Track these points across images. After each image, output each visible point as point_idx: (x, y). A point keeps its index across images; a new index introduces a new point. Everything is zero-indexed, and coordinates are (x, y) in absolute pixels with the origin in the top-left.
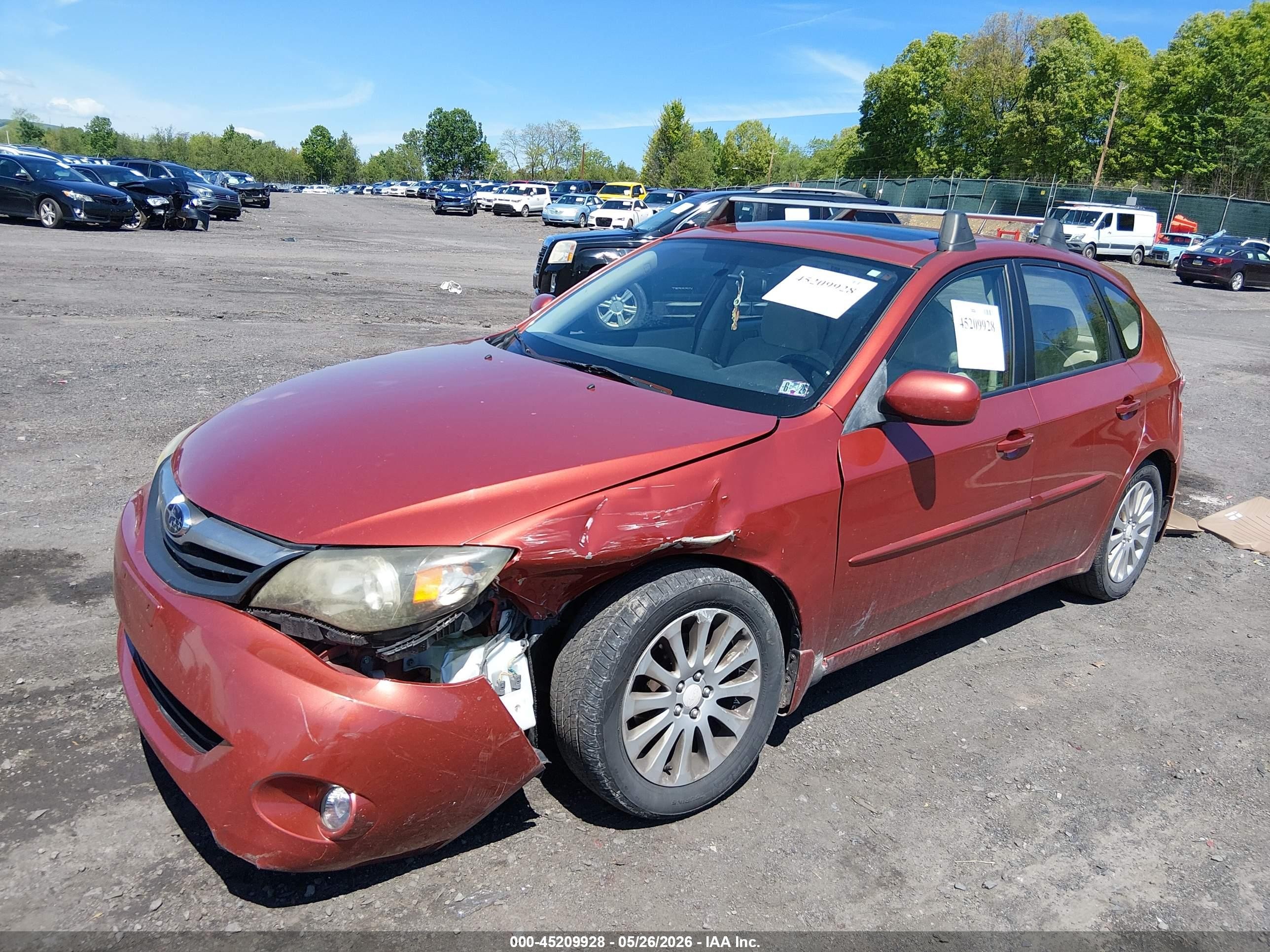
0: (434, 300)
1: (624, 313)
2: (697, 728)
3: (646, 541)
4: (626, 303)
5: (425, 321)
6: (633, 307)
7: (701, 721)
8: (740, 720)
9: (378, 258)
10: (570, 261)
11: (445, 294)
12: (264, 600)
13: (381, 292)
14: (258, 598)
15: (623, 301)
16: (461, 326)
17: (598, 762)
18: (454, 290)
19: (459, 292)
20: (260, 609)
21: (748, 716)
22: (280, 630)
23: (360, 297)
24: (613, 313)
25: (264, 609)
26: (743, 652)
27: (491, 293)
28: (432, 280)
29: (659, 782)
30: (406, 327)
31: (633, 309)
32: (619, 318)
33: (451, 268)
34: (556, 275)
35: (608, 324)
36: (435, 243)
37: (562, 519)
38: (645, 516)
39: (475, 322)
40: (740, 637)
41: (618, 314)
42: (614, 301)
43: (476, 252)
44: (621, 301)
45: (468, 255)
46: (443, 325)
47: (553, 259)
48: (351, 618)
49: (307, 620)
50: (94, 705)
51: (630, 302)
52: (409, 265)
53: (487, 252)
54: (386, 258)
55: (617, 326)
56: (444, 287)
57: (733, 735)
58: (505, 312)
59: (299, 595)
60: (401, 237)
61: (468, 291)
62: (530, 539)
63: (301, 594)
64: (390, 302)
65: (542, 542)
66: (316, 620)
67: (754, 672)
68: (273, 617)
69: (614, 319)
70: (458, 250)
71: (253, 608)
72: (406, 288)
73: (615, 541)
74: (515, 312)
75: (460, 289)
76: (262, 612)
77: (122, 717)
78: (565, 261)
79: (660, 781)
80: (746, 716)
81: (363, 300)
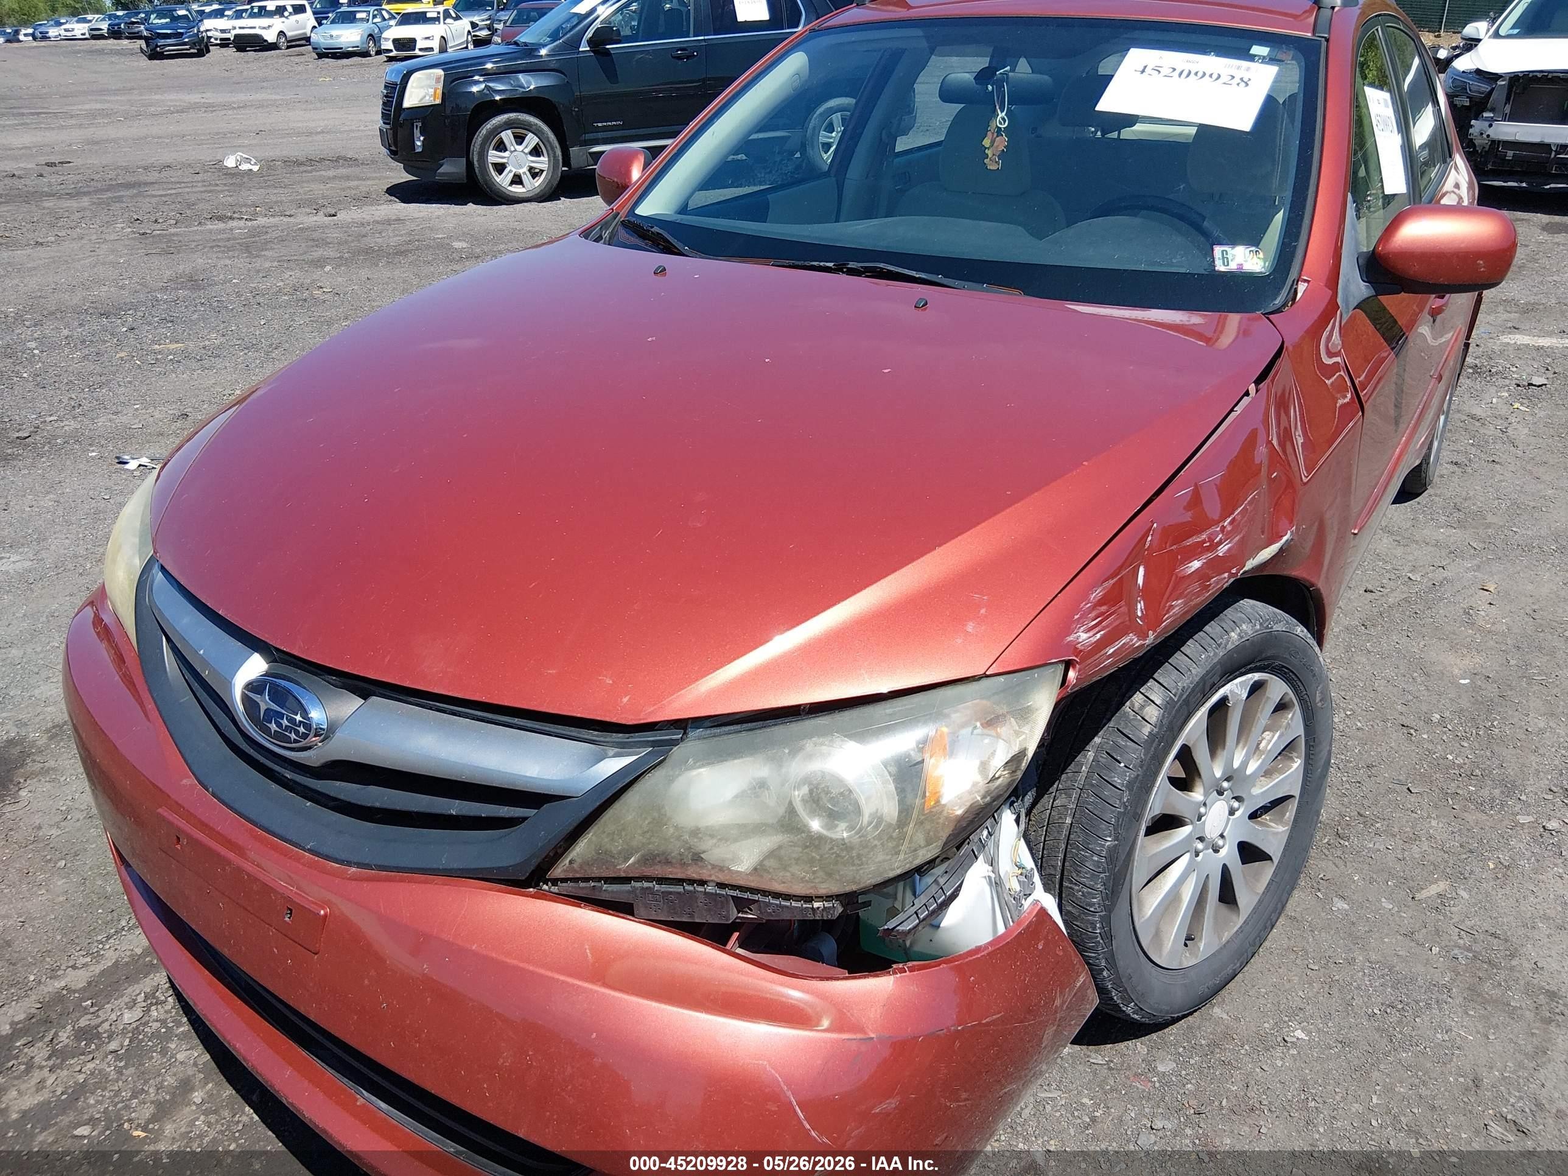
0: (225, 185)
1: (531, 169)
2: (1225, 866)
3: (1210, 585)
4: (531, 153)
5: (231, 218)
6: (542, 158)
7: (1228, 853)
8: (1277, 833)
9: (100, 133)
10: (438, 101)
11: (234, 174)
12: (586, 863)
13: (139, 184)
14: (571, 862)
15: (527, 150)
16: (291, 219)
17: (1103, 970)
18: (245, 167)
19: (256, 168)
20: (575, 880)
21: (1287, 824)
22: (633, 914)
23: (109, 194)
24: (514, 170)
25: (586, 880)
26: (1283, 730)
27: (302, 164)
28: (204, 155)
29: (1180, 965)
30: (210, 231)
31: (542, 162)
32: (524, 178)
33: (218, 134)
34: (420, 124)
35: (510, 188)
36: (171, 100)
37: (1112, 582)
38: (1204, 542)
39: (308, 210)
40: (1282, 707)
41: (521, 171)
42: (512, 152)
43: (238, 107)
44: (522, 151)
45: (230, 112)
46: (261, 221)
47: (411, 100)
48: (814, 872)
49: (700, 889)
50: (113, 1046)
51: (536, 152)
52: (154, 138)
53: (261, 105)
54: (111, 132)
55: (524, 190)
56: (230, 162)
57: (1269, 858)
58: (343, 190)
59: (678, 844)
60: (112, 98)
61: (268, 165)
62: (1084, 636)
63: (687, 842)
64: (161, 196)
65: (1098, 636)
66: (721, 885)
67: (1295, 754)
68: (610, 891)
69: (517, 180)
70: (210, 107)
71: (555, 882)
72: (170, 173)
73: (1177, 599)
74: (357, 187)
75: (255, 164)
76: (582, 885)
77: (181, 1057)
78: (428, 101)
79: (1180, 963)
80: (1284, 824)
81: (119, 200)
